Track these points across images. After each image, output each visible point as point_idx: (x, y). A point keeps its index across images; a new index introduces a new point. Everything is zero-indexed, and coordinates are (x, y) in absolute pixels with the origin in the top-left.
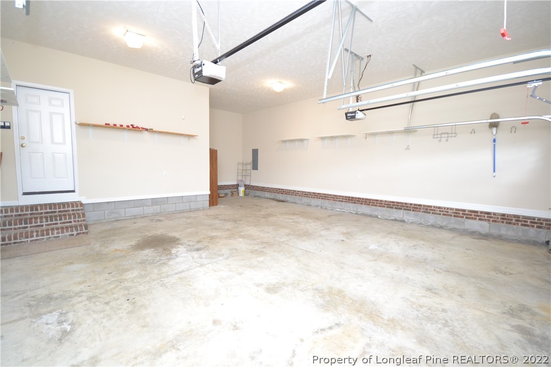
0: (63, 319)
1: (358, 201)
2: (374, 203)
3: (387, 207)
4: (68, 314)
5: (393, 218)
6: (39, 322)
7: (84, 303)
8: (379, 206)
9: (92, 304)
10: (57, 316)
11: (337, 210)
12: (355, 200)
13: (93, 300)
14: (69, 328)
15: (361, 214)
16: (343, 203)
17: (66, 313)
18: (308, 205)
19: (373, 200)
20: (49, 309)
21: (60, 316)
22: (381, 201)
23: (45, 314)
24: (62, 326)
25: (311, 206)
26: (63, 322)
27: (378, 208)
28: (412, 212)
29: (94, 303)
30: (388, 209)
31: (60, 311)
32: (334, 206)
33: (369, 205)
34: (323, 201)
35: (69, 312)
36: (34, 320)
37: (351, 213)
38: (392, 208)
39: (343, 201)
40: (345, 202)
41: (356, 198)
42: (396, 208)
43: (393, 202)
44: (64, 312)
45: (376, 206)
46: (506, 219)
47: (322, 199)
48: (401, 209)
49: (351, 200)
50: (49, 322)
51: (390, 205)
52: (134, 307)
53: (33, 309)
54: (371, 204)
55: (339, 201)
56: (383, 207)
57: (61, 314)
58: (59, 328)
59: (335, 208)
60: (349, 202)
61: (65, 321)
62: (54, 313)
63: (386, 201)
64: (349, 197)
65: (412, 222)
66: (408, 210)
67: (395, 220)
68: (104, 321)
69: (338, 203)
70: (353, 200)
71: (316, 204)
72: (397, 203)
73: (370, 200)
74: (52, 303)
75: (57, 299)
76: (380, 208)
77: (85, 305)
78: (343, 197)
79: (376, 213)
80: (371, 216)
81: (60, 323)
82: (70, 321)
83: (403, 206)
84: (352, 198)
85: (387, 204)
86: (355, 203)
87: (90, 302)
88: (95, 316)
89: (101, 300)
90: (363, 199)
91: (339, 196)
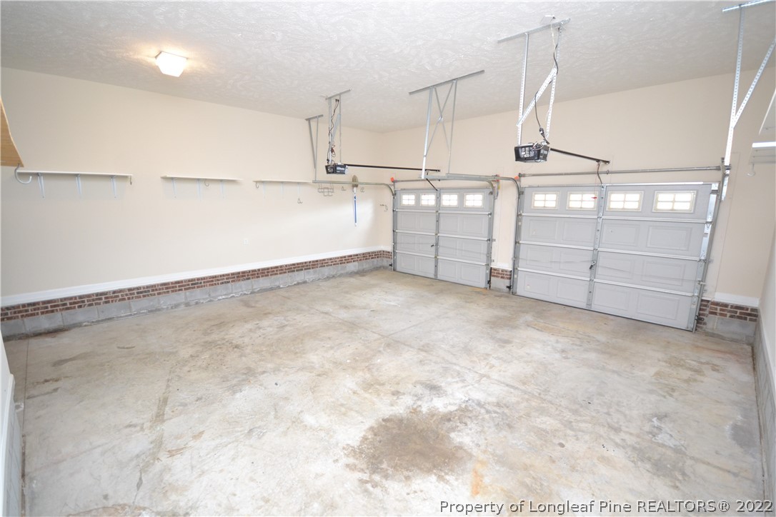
0: (655, 430)
1: (252, 275)
2: (274, 271)
3: (289, 272)
4: (648, 430)
5: (295, 283)
6: (677, 443)
7: (627, 430)
8: (280, 273)
9: (621, 423)
10: (660, 436)
11: (221, 297)
12: (248, 275)
13: (616, 425)
14: (655, 419)
15: (258, 292)
16: (229, 284)
17: (650, 433)
18: (149, 312)
19: (272, 268)
20: (664, 450)
21: (657, 434)
22: (281, 266)
23: (670, 447)
24: (659, 424)
25: (159, 310)
26: (657, 428)
27: (279, 276)
28: (311, 270)
29: (618, 423)
30: (290, 274)
31: (653, 439)
32: (213, 295)
33: (268, 275)
34: (188, 293)
35: (647, 432)
36: (683, 449)
37: (245, 294)
38: (294, 271)
39: (228, 282)
40: (232, 281)
41: (249, 272)
42: (297, 271)
43: (294, 265)
44: (650, 436)
45: (276, 274)
46: (365, 256)
47: (185, 289)
48: (302, 270)
49: (243, 276)
50: (668, 436)
51: (291, 268)
52: (593, 395)
53: (680, 464)
54: (270, 274)
55: (222, 283)
56: (285, 272)
57: (654, 436)
58: (663, 426)
59: (215, 297)
60: (239, 280)
61: (654, 427)
62: (660, 442)
63: (286, 266)
64: (239, 273)
65: (313, 281)
66: (308, 269)
67: (298, 284)
68: (625, 404)
69: (220, 287)
70: (245, 276)
71: (174, 302)
72: (298, 264)
73: (268, 269)
74: (657, 457)
75: (649, 459)
76: (281, 275)
77: (627, 427)
78: (228, 275)
79: (277, 284)
80: (271, 289)
81: (659, 428)
82: (650, 423)
83: (303, 266)
84: (244, 272)
85: (288, 269)
86: (249, 279)
87: (621, 426)
88: (627, 412)
89: (609, 420)
90: (259, 270)
91: (221, 276)
